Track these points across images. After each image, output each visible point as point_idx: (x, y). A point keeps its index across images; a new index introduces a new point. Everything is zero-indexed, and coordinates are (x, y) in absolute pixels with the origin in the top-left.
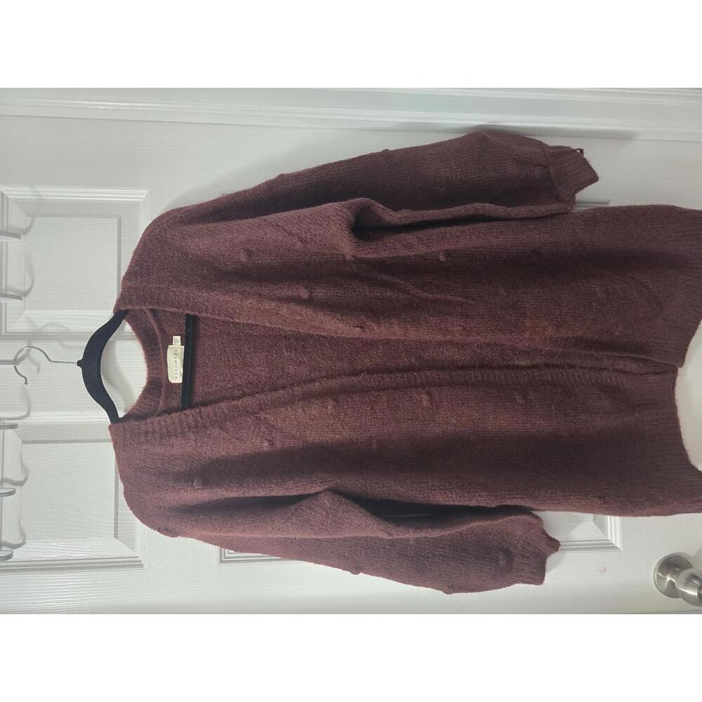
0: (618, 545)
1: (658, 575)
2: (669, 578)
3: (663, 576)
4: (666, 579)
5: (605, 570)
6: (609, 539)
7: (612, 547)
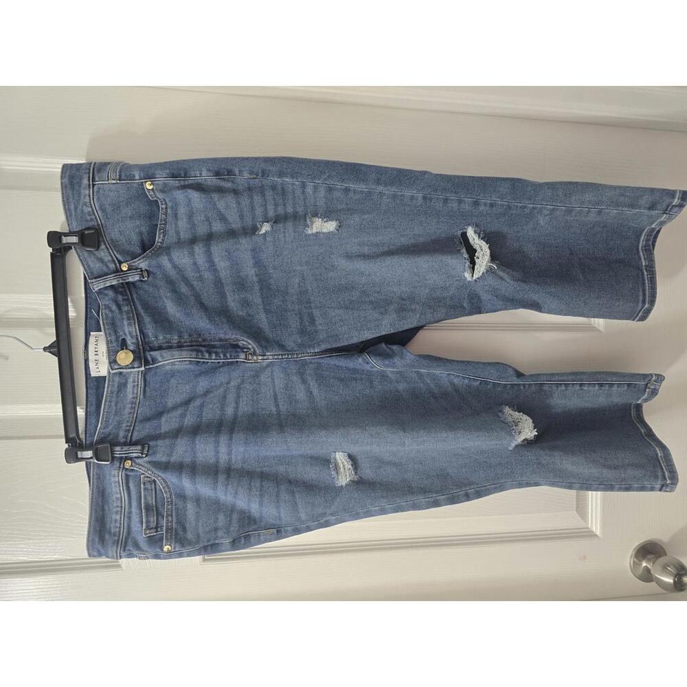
0: (598, 533)
1: (634, 561)
2: (644, 564)
3: (639, 563)
4: (641, 564)
5: (585, 557)
6: (590, 526)
7: (592, 535)
